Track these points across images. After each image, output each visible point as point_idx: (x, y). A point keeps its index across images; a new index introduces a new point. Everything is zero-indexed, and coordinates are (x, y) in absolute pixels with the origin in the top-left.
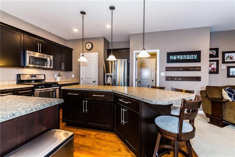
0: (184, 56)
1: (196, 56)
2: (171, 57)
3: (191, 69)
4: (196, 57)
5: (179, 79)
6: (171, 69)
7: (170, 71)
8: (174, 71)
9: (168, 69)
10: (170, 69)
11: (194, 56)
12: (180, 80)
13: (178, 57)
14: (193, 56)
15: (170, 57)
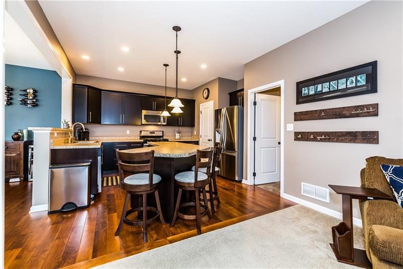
0: (331, 83)
1: (364, 77)
2: (305, 91)
3: (348, 114)
4: (362, 80)
5: (319, 138)
6: (304, 116)
7: (301, 120)
8: (310, 120)
9: (299, 117)
10: (302, 117)
11: (359, 78)
12: (321, 140)
13: (319, 87)
14: (354, 79)
15: (303, 91)
